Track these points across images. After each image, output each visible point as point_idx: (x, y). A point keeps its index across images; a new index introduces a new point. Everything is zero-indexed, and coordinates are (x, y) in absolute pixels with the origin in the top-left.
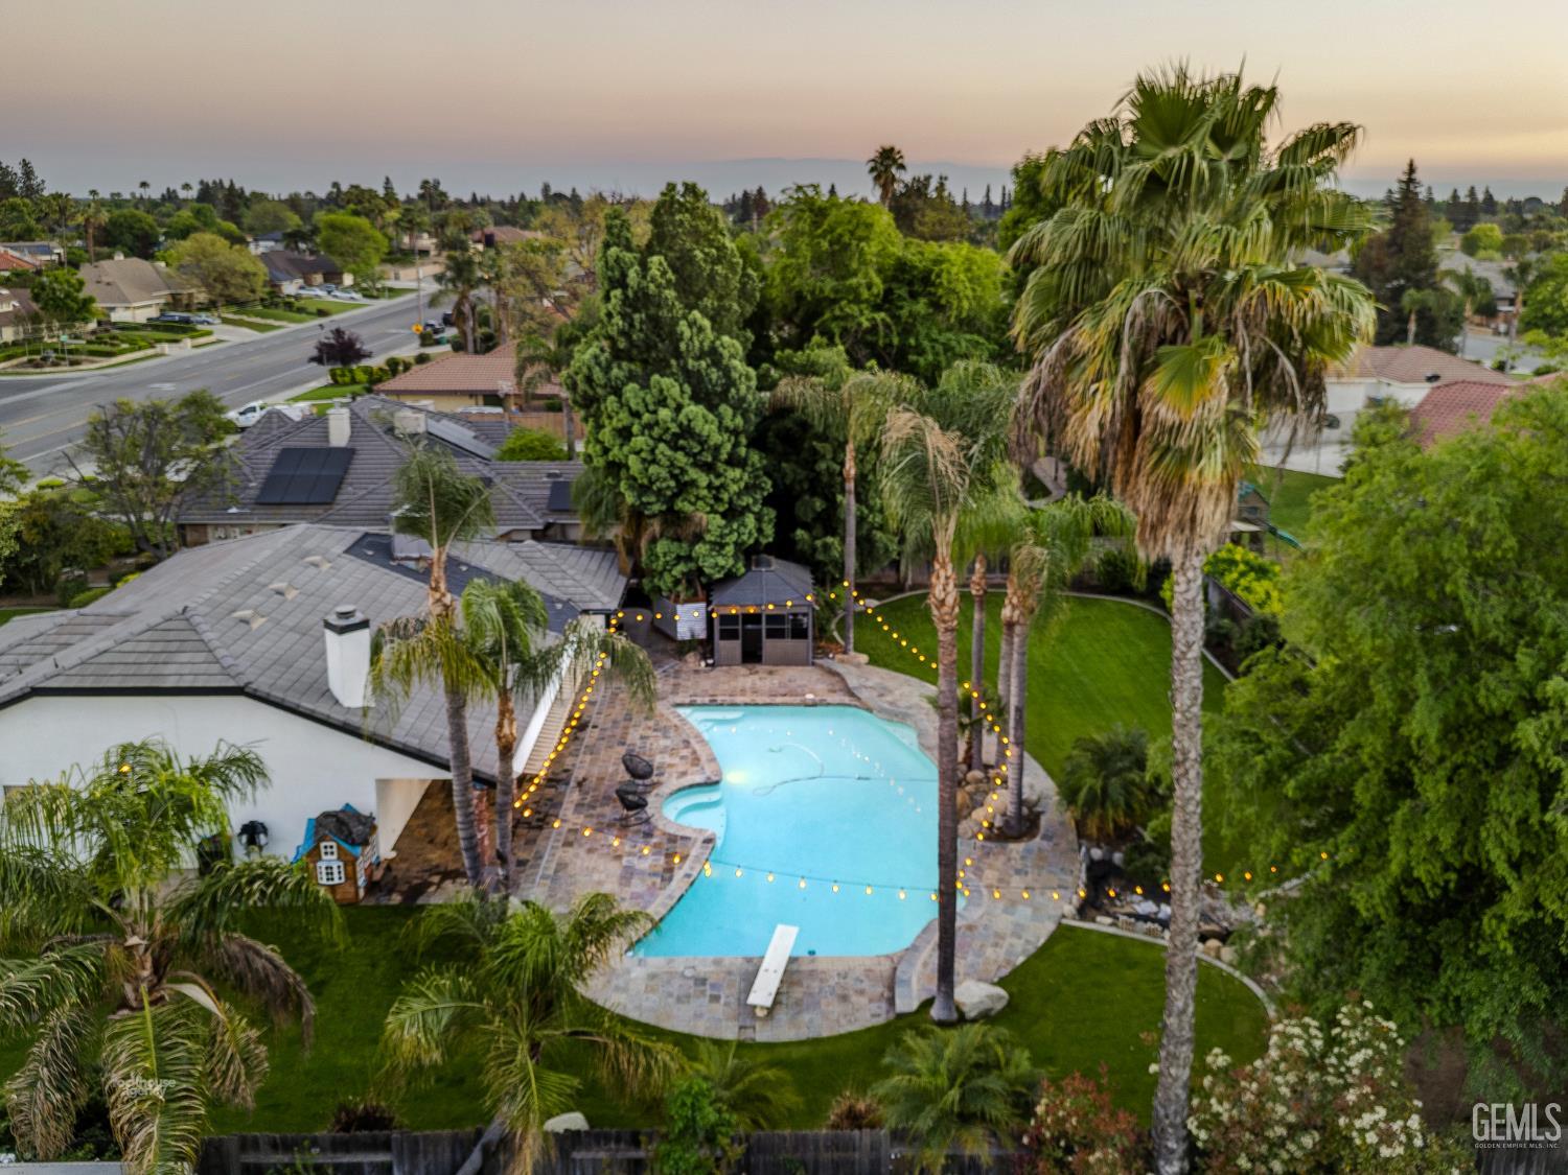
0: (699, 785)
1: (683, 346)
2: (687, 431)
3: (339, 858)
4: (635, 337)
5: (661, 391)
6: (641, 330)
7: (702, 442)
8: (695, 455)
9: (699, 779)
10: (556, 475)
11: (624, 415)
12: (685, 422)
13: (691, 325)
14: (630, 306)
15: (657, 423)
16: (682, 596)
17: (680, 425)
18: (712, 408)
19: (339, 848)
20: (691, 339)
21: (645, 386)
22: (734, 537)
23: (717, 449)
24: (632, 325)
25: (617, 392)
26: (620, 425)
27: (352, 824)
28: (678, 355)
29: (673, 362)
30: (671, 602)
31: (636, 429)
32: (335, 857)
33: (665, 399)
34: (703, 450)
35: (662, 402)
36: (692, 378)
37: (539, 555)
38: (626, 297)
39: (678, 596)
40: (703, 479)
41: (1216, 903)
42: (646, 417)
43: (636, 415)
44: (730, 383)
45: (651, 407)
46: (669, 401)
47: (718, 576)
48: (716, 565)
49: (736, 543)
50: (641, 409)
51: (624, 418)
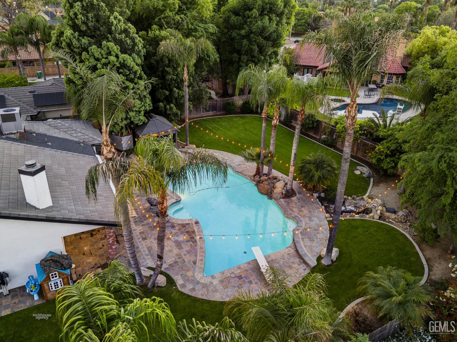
0: (175, 203)
1: (113, 28)
2: (123, 65)
3: (59, 277)
4: (90, 24)
5: (108, 48)
6: (92, 21)
7: (130, 69)
8: (126, 76)
9: (174, 201)
10: (34, 92)
11: (92, 60)
12: (122, 62)
13: (115, 18)
14: (85, 10)
15: (109, 63)
16: (124, 134)
17: (120, 63)
18: (130, 55)
19: (59, 273)
20: (116, 25)
21: (100, 46)
22: (143, 108)
23: (135, 73)
24: (88, 19)
25: (86, 49)
26: (90, 65)
27: (62, 261)
28: (110, 32)
29: (109, 35)
30: (119, 137)
31: (99, 66)
32: (58, 277)
33: (110, 52)
34: (130, 73)
35: (109, 53)
36: (118, 42)
37: (60, 125)
38: (83, 6)
39: (122, 134)
40: (131, 85)
41: (356, 202)
42: (104, 60)
43: (97, 60)
44: (135, 44)
45: (105, 56)
46: (112, 53)
47: (141, 124)
48: (140, 120)
49: (144, 110)
50: (100, 57)
51: (93, 62)
